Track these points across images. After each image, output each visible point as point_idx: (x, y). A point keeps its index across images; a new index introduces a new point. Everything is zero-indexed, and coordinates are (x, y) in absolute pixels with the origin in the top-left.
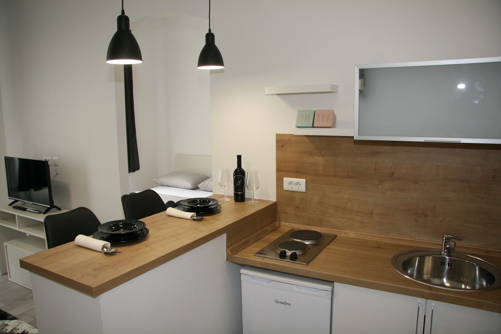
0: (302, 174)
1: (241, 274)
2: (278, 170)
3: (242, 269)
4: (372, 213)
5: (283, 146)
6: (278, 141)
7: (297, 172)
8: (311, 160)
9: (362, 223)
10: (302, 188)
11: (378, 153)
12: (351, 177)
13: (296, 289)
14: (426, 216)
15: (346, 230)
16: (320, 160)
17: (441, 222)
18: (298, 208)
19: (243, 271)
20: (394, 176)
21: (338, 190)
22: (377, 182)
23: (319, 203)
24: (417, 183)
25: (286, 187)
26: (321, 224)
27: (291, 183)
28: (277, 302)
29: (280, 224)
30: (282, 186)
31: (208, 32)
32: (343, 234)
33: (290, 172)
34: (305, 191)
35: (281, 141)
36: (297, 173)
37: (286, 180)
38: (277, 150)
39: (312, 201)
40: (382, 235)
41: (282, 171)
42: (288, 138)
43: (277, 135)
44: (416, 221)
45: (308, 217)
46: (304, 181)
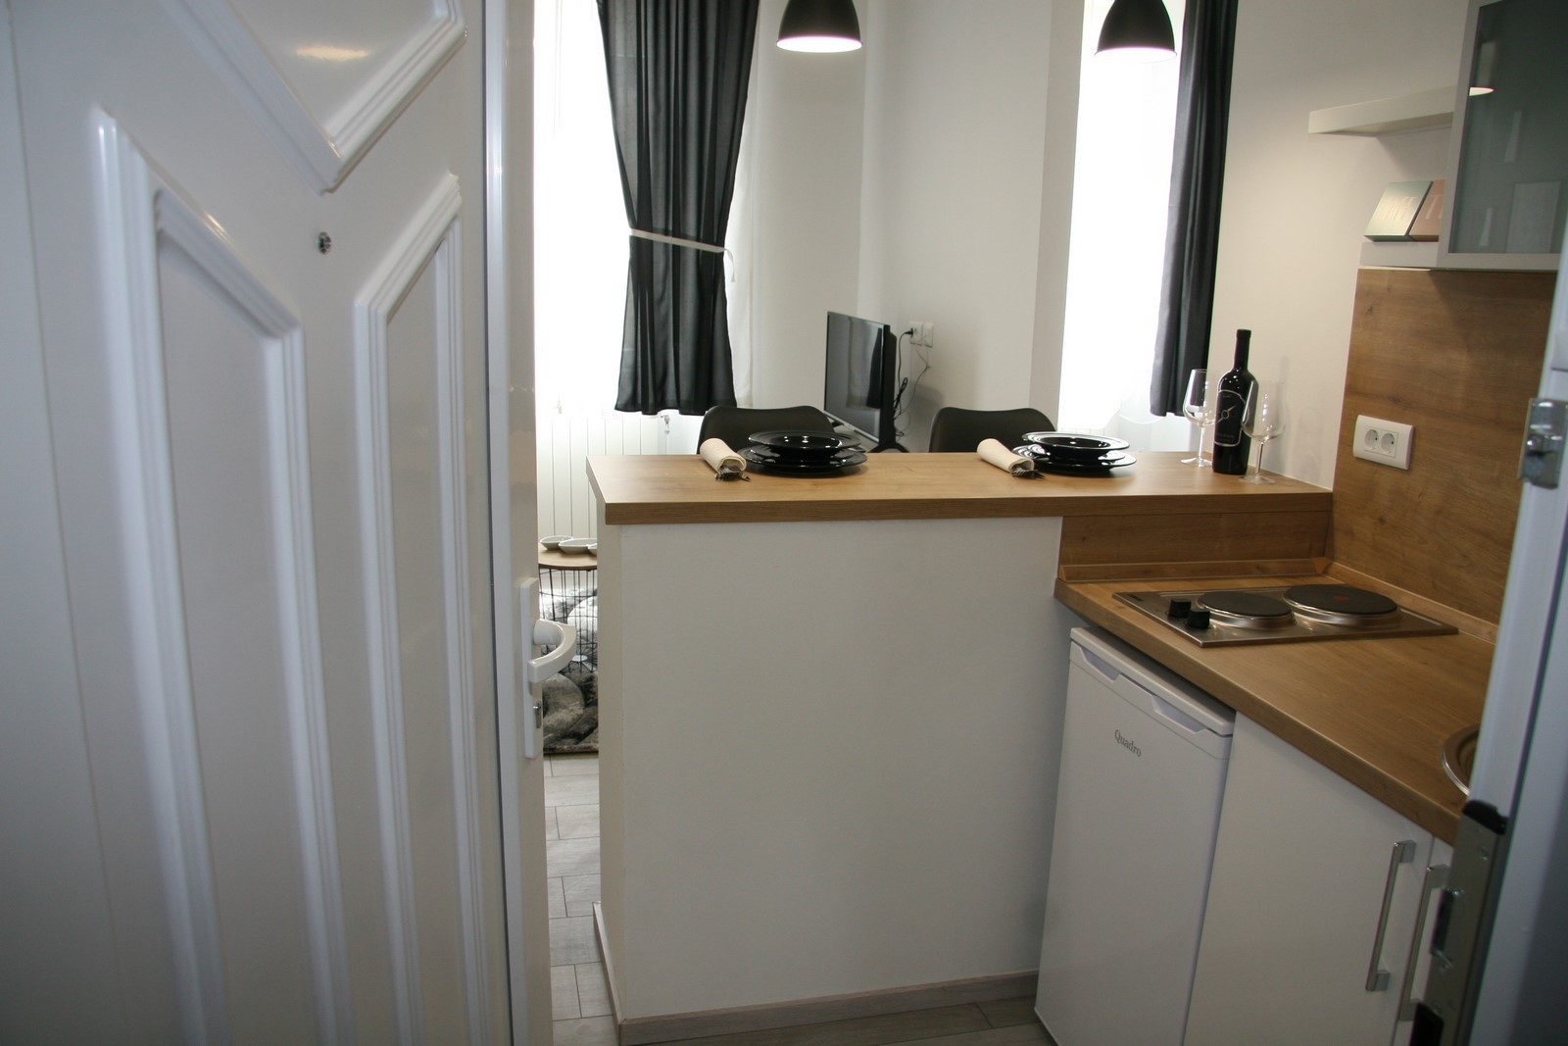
0: (1405, 409)
1: (1072, 640)
2: (1351, 390)
3: (1079, 629)
5: (1371, 310)
6: (1362, 294)
7: (1396, 400)
8: (1438, 360)
10: (1399, 456)
13: (1158, 711)
16: (1461, 362)
18: (1381, 521)
19: (1078, 634)
23: (1439, 512)
25: (1361, 447)
27: (1372, 435)
28: (1120, 739)
29: (1328, 566)
30: (1351, 446)
33: (1379, 398)
34: (1405, 467)
35: (1369, 294)
36: (1394, 406)
37: (1364, 422)
38: (1355, 325)
39: (1419, 503)
41: (1359, 394)
42: (1386, 286)
43: (1362, 272)
45: (1403, 555)
46: (1407, 430)
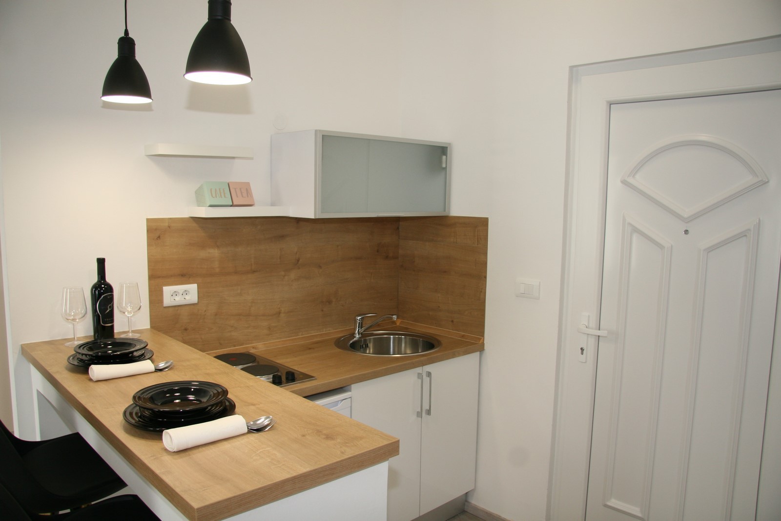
0: (190, 277)
4: (280, 313)
5: (159, 237)
6: (150, 230)
7: (183, 275)
8: (203, 254)
9: (269, 328)
10: (192, 298)
11: (282, 237)
12: (254, 272)
14: (330, 302)
15: (252, 343)
16: (215, 253)
17: (343, 306)
18: (186, 329)
20: (299, 262)
21: (239, 291)
22: (283, 273)
23: (216, 315)
24: (320, 267)
26: (221, 344)
27: (176, 293)
30: (161, 301)
31: (123, 35)
32: (251, 348)
33: (172, 276)
34: (197, 302)
35: (156, 229)
36: (184, 277)
37: (167, 290)
39: (206, 314)
40: (291, 337)
41: (159, 277)
42: (167, 224)
43: (148, 220)
44: (322, 311)
45: (202, 339)
46: (194, 287)
